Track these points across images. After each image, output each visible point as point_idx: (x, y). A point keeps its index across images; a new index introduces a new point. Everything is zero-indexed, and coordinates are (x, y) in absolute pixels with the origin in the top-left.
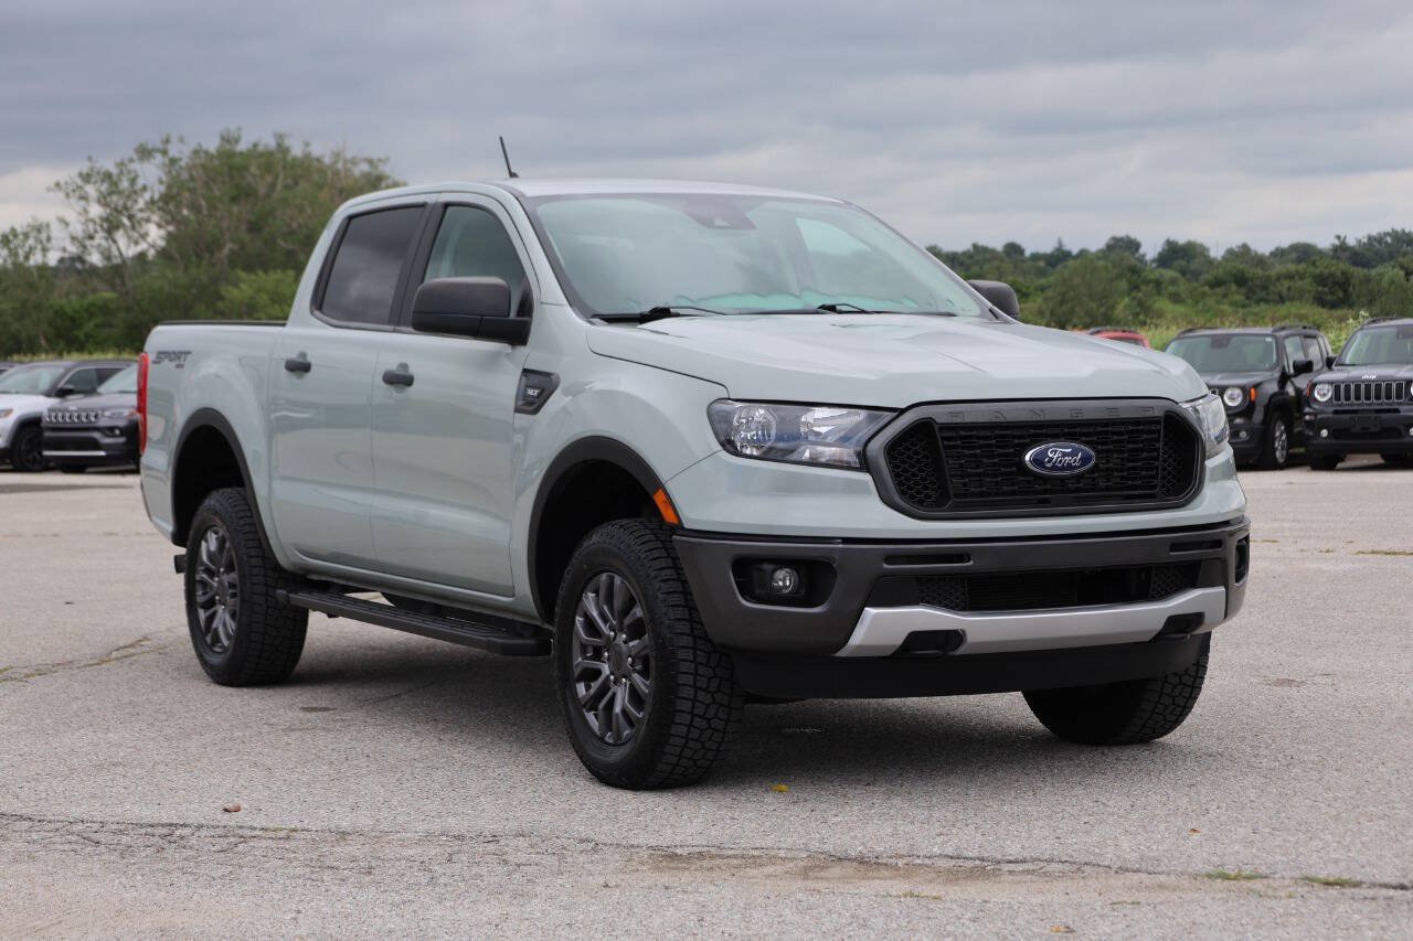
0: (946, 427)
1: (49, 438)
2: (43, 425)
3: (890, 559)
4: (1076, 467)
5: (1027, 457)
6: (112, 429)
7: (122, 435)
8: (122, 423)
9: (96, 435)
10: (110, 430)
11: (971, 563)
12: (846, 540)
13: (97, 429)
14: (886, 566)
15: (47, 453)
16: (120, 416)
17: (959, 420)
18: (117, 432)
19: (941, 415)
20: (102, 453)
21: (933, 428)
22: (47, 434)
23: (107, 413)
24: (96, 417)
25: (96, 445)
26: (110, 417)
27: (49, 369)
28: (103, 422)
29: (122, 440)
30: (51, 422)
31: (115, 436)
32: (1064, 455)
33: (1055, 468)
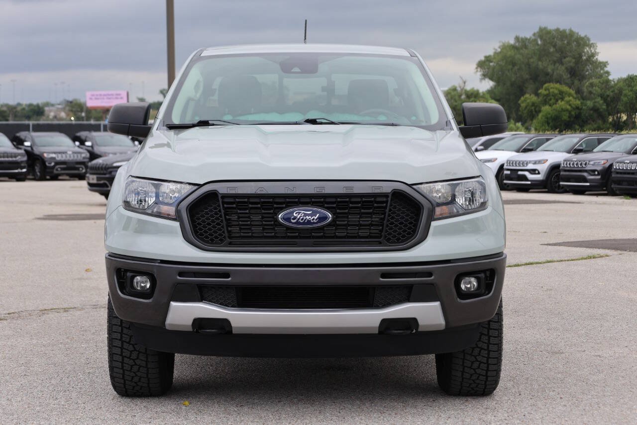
0: (225, 196)
1: (563, 175)
2: (561, 168)
3: (181, 274)
4: (314, 223)
5: (280, 216)
6: (594, 171)
7: (598, 174)
8: (599, 168)
9: (585, 174)
10: (592, 172)
11: (230, 279)
12: (163, 262)
13: (586, 171)
14: (179, 278)
15: (561, 183)
16: (598, 164)
17: (233, 192)
18: (596, 173)
19: (222, 189)
20: (588, 184)
21: (218, 196)
22: (562, 173)
23: (592, 163)
24: (585, 164)
25: (585, 180)
26: (593, 165)
27: (573, 138)
28: (589, 168)
29: (599, 177)
30: (564, 167)
31: (595, 175)
32: (305, 215)
33: (298, 223)
